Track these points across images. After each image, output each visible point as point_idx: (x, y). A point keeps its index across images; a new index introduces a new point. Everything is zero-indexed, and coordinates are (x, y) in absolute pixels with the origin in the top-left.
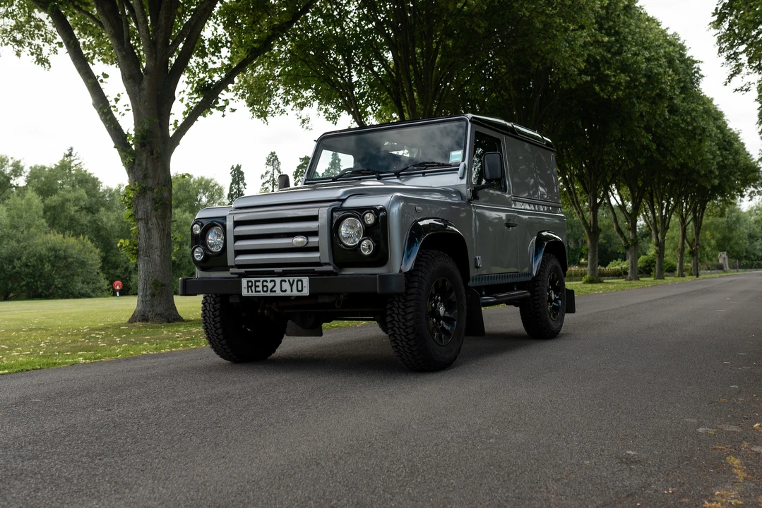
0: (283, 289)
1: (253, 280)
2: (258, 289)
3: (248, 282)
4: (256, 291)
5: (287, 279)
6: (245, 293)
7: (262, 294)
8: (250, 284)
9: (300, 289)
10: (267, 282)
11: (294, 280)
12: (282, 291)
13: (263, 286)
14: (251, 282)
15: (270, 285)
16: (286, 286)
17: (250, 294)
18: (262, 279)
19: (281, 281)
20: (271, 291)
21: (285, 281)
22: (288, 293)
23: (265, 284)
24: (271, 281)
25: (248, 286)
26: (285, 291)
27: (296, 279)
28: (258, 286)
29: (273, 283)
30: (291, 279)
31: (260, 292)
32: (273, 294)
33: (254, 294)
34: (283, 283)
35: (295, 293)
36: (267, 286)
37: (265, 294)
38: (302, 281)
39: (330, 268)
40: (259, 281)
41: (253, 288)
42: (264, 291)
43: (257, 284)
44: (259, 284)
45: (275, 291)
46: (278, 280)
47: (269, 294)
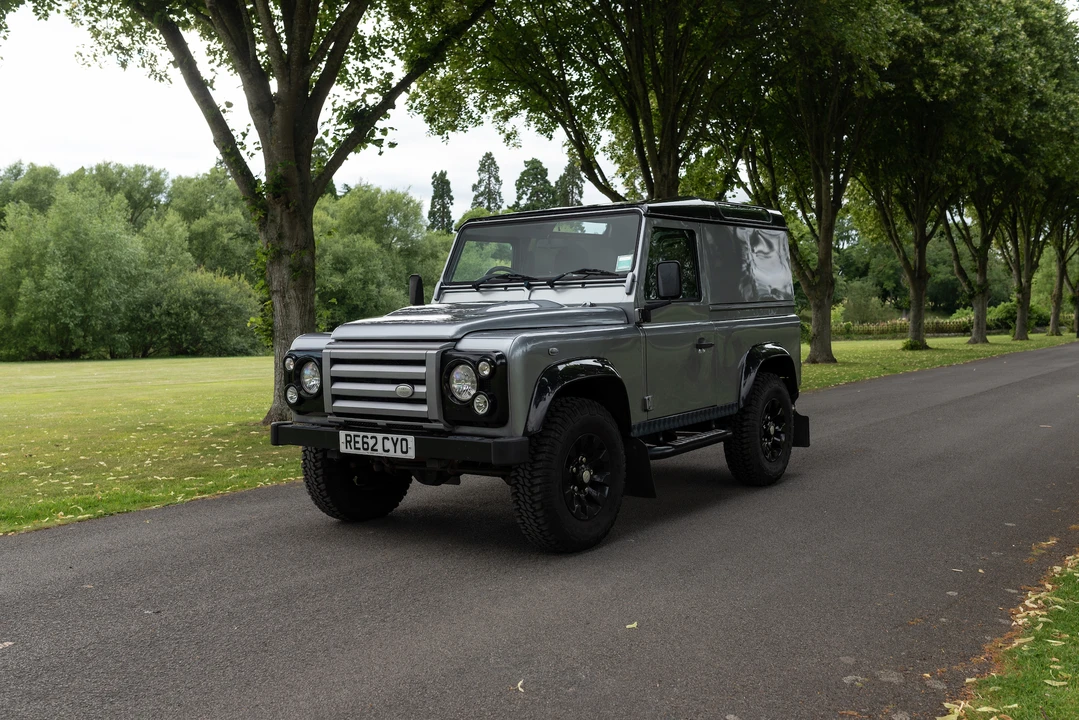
0: (386, 449)
1: (352, 433)
2: (357, 446)
3: (347, 435)
4: (356, 448)
5: (389, 436)
6: (343, 449)
7: (362, 452)
8: (349, 438)
9: (404, 450)
10: (367, 437)
11: (397, 439)
12: (384, 451)
13: (364, 443)
14: (350, 436)
15: (371, 442)
16: (389, 445)
17: (349, 451)
18: (362, 434)
19: (384, 438)
20: (372, 450)
21: (388, 439)
22: (391, 454)
23: (365, 440)
24: (372, 437)
25: (347, 441)
26: (388, 451)
27: (400, 437)
28: (358, 442)
29: (374, 440)
30: (395, 437)
31: (360, 449)
32: (375, 454)
33: (353, 451)
34: (386, 441)
35: (399, 455)
36: (367, 443)
37: (365, 453)
38: (406, 440)
39: (440, 426)
40: (359, 436)
41: (352, 444)
42: (364, 449)
43: (357, 439)
44: (359, 439)
45: (377, 450)
46: (380, 436)
47: (369, 453)
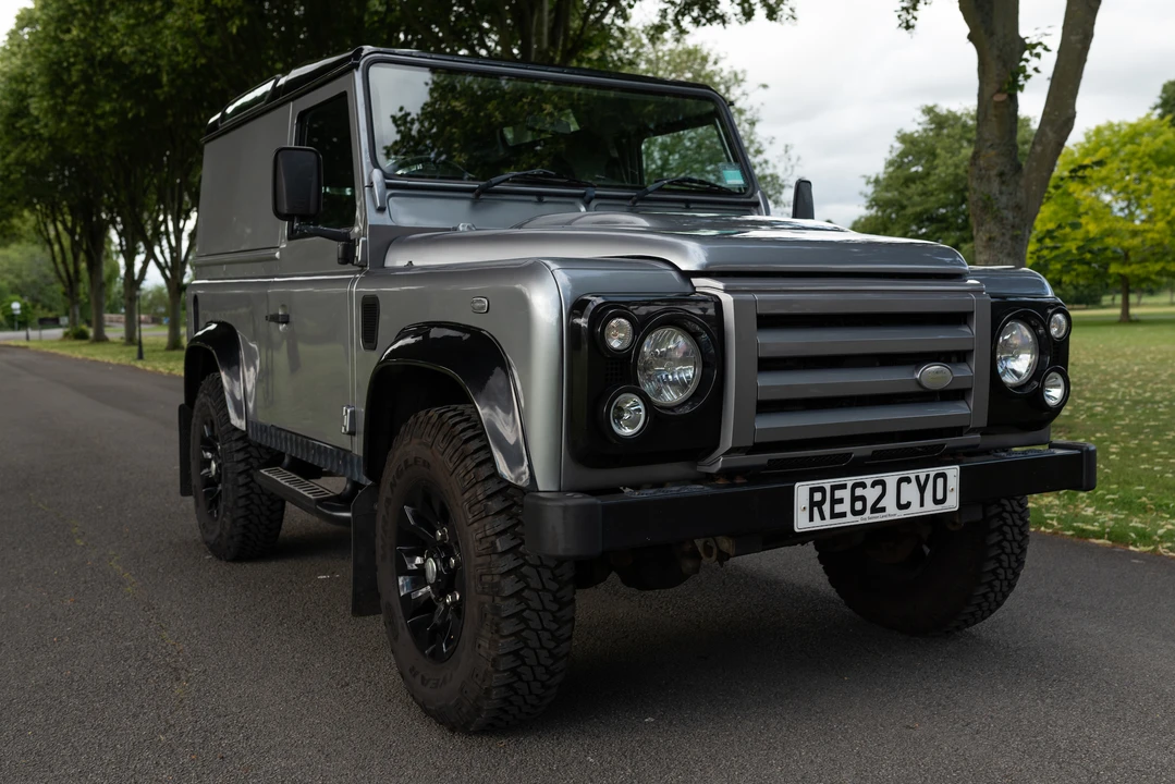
0: (903, 501)
1: (827, 484)
2: (838, 508)
3: (813, 491)
4: (834, 515)
5: (912, 474)
7: (850, 520)
8: (818, 497)
9: (939, 495)
10: (863, 485)
11: (928, 476)
12: (900, 506)
13: (854, 499)
14: (822, 490)
15: (871, 494)
16: (910, 492)
17: (818, 524)
18: (850, 481)
19: (900, 481)
20: (875, 510)
21: (908, 480)
22: (915, 510)
23: (859, 492)
24: (873, 484)
25: (813, 504)
26: (908, 505)
27: (933, 471)
28: (841, 501)
29: (879, 489)
30: (922, 473)
31: (843, 515)
32: (879, 518)
33: (830, 523)
34: (904, 485)
35: (928, 508)
36: (863, 499)
37: (859, 520)
38: (944, 476)
40: (844, 486)
41: (826, 508)
42: (855, 513)
43: (838, 494)
44: (845, 494)
45: (883, 509)
46: (891, 479)
47: (868, 518)
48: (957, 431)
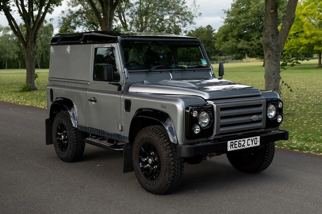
1: (234, 141)
2: (236, 146)
3: (231, 143)
5: (250, 138)
6: (229, 149)
7: (238, 148)
9: (256, 142)
10: (241, 141)
12: (248, 145)
13: (239, 144)
15: (242, 143)
16: (250, 142)
17: (232, 149)
18: (238, 140)
22: (251, 146)
23: (240, 142)
25: (231, 145)
27: (254, 138)
28: (236, 144)
29: (244, 142)
30: (252, 138)
31: (237, 147)
32: (244, 147)
33: (234, 149)
34: (249, 141)
35: (254, 145)
36: (241, 144)
37: (240, 148)
38: (257, 138)
40: (237, 142)
41: (234, 146)
43: (236, 143)
44: (237, 143)
45: (245, 146)
46: (246, 139)
47: (242, 148)
48: (260, 129)
